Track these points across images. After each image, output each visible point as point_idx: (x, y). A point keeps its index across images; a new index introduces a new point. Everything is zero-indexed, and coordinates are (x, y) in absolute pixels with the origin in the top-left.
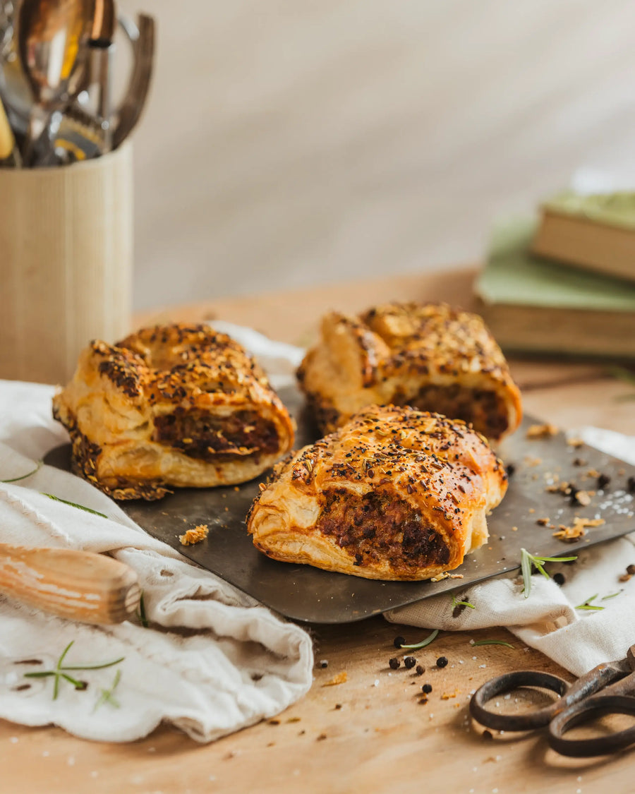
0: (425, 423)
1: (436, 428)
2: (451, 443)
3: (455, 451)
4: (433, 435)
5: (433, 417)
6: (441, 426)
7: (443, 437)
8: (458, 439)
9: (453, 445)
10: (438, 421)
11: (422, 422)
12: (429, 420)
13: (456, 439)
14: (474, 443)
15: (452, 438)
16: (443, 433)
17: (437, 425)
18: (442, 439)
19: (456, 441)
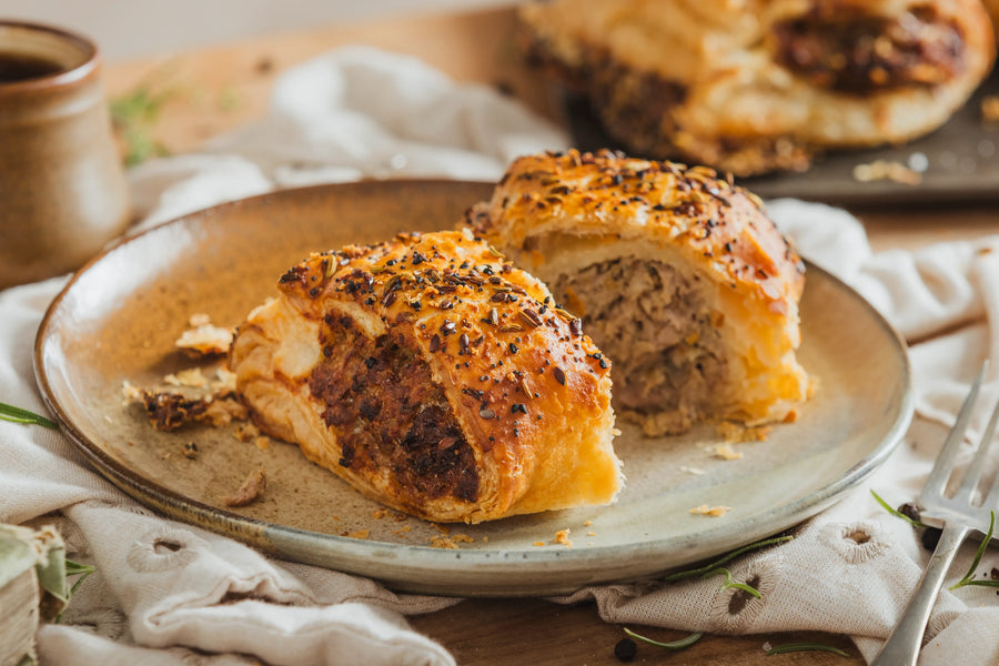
0: (657, 186)
1: (680, 194)
2: (713, 222)
3: (724, 236)
4: (681, 210)
5: (665, 170)
6: (687, 188)
7: (698, 212)
8: (723, 209)
9: (717, 224)
10: (677, 178)
11: (652, 184)
12: (660, 177)
13: (719, 212)
14: (748, 214)
15: (711, 211)
16: (694, 202)
17: (680, 188)
18: (696, 215)
19: (721, 215)
